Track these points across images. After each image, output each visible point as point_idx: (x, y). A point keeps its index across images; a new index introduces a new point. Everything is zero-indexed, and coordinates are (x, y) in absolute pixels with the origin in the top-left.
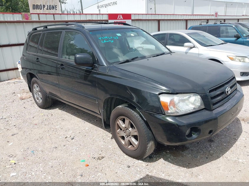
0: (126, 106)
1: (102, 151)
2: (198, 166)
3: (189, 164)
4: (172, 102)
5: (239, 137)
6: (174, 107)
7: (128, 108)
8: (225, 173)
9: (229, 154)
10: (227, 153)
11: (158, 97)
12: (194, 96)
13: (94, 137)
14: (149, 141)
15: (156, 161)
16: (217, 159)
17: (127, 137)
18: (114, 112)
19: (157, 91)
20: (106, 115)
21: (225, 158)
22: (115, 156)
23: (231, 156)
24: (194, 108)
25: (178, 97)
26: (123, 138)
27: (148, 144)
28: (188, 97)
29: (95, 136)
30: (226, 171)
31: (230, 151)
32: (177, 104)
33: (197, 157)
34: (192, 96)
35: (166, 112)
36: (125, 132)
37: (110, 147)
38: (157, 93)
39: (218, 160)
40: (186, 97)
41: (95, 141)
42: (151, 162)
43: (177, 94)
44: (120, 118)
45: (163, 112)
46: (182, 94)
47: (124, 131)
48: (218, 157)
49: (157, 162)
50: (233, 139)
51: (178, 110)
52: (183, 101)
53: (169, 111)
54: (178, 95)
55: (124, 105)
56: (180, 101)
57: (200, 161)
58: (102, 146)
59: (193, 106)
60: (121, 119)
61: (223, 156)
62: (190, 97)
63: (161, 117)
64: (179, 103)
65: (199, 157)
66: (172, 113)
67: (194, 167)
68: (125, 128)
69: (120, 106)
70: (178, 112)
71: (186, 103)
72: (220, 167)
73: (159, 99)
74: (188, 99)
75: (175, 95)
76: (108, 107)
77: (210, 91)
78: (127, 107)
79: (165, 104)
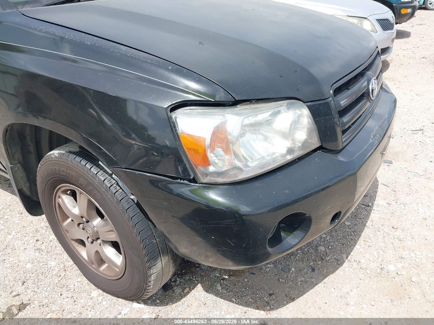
0: (73, 150)
1: (23, 283)
2: (293, 300)
3: (271, 295)
4: (220, 137)
5: (374, 200)
6: (227, 150)
7: (78, 159)
8: (362, 311)
9: (362, 250)
10: (357, 246)
11: (169, 118)
12: (289, 109)
13: (10, 237)
14: (153, 258)
15: (182, 296)
16: (337, 269)
17: (92, 243)
18: (42, 170)
19: (166, 96)
20: (25, 179)
21: (355, 265)
22: (64, 296)
23: (367, 255)
24: (290, 151)
25: (237, 114)
26: (82, 243)
27: (150, 268)
28: (269, 113)
29: (13, 233)
30: (365, 306)
31: (361, 241)
32: (237, 140)
33: (290, 270)
34: (283, 109)
35: (200, 170)
36: (83, 229)
37: (53, 264)
38: (166, 104)
39: (339, 272)
40: (262, 113)
41: (9, 251)
42: (167, 304)
43: (235, 103)
44: (63, 189)
45: (191, 173)
46: (253, 106)
47: (81, 226)
48: (339, 263)
49: (184, 299)
50: (363, 207)
51: (240, 160)
52: (255, 127)
53: (211, 169)
54: (239, 108)
55: (68, 149)
56: (247, 129)
57: (297, 283)
58: (29, 266)
59: (288, 144)
60: (65, 192)
61: (349, 258)
62: (279, 112)
63: (185, 189)
64: (242, 135)
65: (293, 269)
66: (219, 174)
67: (284, 305)
68: (82, 217)
69: (55, 153)
70: (239, 169)
71: (262, 134)
72: (348, 293)
73: (172, 126)
74: (268, 123)
75: (229, 110)
76: (29, 152)
77: (338, 91)
78: (74, 153)
79: (197, 142)
